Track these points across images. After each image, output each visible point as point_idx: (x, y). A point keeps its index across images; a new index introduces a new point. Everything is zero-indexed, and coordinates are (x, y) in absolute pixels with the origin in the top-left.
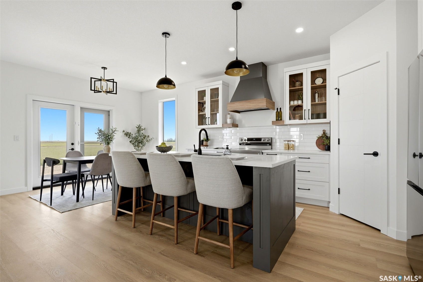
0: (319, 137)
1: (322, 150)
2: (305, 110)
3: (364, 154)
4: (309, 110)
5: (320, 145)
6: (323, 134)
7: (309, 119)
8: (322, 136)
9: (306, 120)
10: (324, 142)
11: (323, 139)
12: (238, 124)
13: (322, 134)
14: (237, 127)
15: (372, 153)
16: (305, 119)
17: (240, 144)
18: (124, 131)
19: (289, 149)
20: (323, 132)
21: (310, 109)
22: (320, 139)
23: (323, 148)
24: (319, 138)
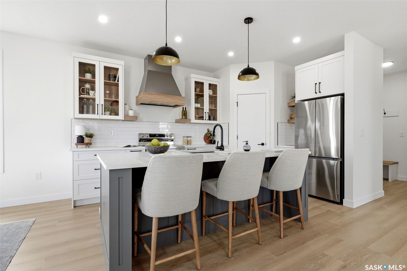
1: (207, 143)
2: (205, 113)
3: (258, 145)
5: (206, 140)
7: (208, 120)
15: (261, 144)
16: (205, 120)
17: (140, 141)
19: (188, 144)
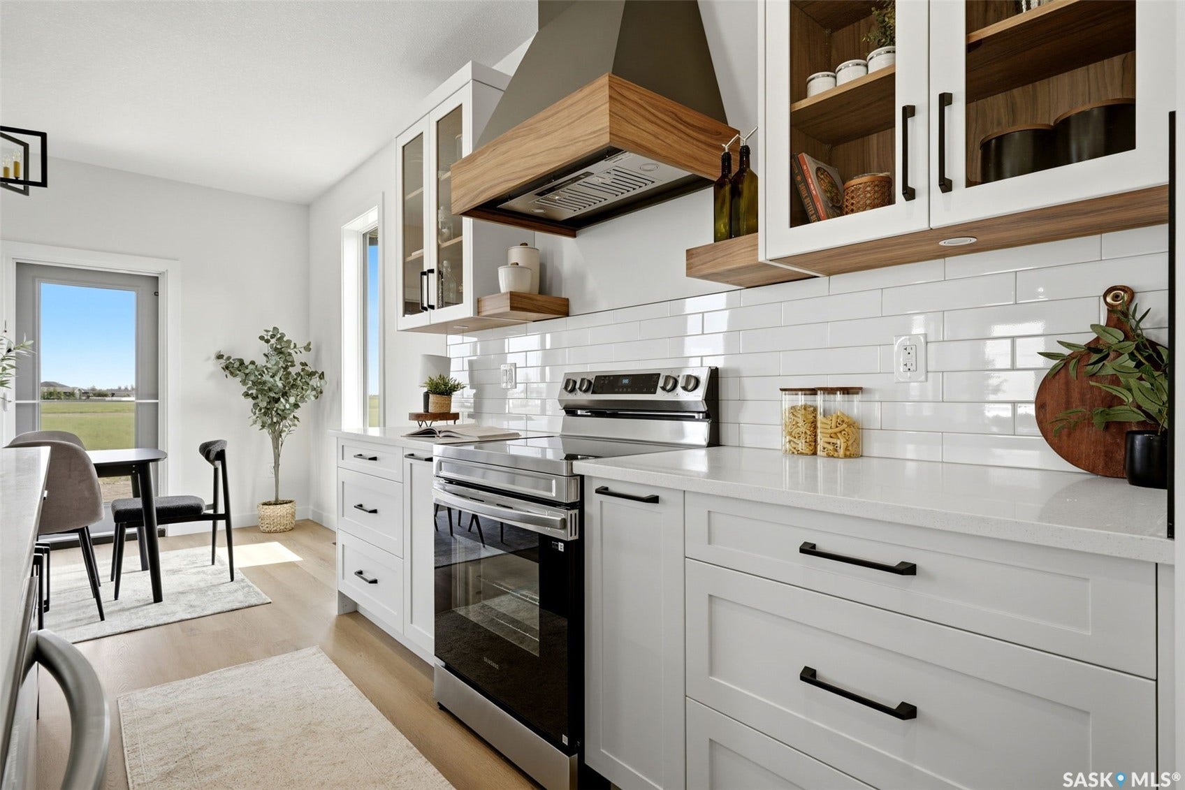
0: (1067, 352)
1: (1092, 470)
2: (909, 111)
4: (945, 100)
5: (1072, 429)
6: (1103, 322)
7: (946, 185)
8: (1092, 348)
9: (921, 200)
10: (1113, 401)
11: (1109, 369)
12: (568, 299)
13: (1094, 327)
14: (566, 314)
16: (910, 194)
17: (571, 411)
18: (220, 357)
19: (815, 453)
20: (1111, 309)
21: (958, 89)
22: (1072, 373)
23: (1109, 456)
24: (1066, 361)
